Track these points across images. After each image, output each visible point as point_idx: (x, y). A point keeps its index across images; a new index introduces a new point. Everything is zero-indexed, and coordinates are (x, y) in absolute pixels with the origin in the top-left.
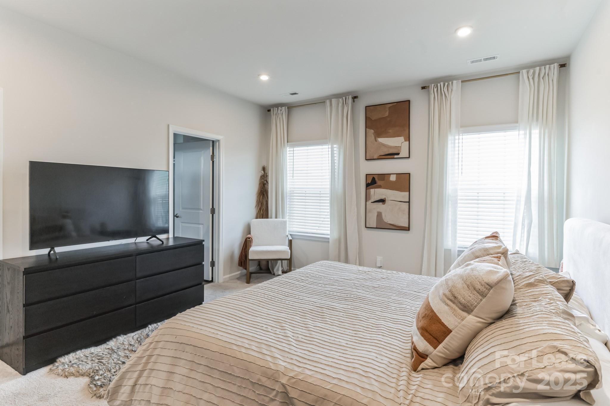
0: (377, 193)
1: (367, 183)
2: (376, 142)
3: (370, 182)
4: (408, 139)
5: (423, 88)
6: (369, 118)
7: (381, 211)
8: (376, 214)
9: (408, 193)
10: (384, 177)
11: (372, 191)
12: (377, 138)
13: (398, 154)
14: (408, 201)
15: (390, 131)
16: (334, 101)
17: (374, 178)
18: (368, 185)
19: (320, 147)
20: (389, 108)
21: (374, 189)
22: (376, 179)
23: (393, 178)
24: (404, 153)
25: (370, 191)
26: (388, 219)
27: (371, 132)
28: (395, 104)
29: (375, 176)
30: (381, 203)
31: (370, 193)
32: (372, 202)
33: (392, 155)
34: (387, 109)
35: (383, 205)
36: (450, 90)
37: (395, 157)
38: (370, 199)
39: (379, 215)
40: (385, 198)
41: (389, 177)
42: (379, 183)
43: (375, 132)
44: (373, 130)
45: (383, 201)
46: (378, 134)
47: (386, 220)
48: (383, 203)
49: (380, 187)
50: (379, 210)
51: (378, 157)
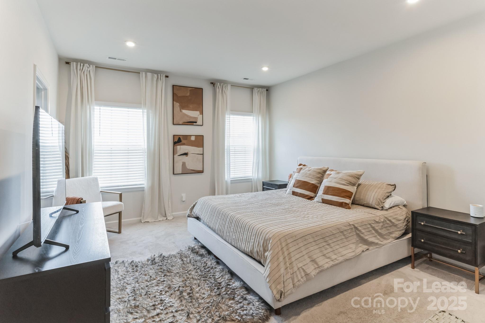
0: (181, 149)
1: (174, 141)
2: (181, 112)
3: (176, 141)
4: (202, 113)
5: (212, 83)
6: (176, 94)
7: (184, 161)
8: (181, 164)
9: (203, 148)
10: (187, 137)
11: (178, 147)
12: (181, 110)
13: (196, 122)
14: (203, 154)
15: (191, 106)
16: (149, 74)
17: (179, 138)
18: (175, 143)
19: (127, 109)
20: (190, 90)
21: (180, 146)
22: (182, 139)
23: (193, 138)
24: (200, 122)
25: (177, 147)
26: (190, 166)
27: (177, 105)
28: (194, 88)
29: (180, 137)
30: (185, 156)
31: (177, 149)
32: (178, 156)
33: (192, 123)
34: (189, 91)
35: (186, 157)
36: (226, 89)
37: (194, 124)
38: (177, 153)
39: (184, 164)
40: (188, 152)
41: (191, 138)
42: (183, 141)
43: (180, 105)
44: (179, 103)
45: (186, 154)
46: (183, 107)
47: (188, 168)
48: (187, 155)
49: (184, 144)
50: (183, 161)
51: (183, 123)
